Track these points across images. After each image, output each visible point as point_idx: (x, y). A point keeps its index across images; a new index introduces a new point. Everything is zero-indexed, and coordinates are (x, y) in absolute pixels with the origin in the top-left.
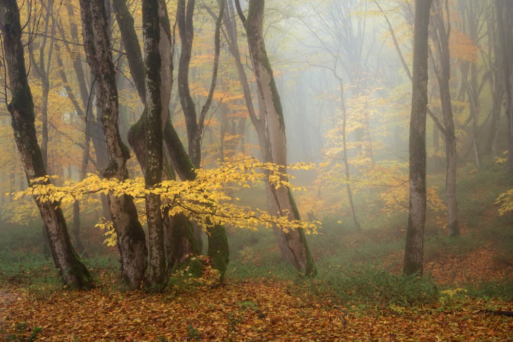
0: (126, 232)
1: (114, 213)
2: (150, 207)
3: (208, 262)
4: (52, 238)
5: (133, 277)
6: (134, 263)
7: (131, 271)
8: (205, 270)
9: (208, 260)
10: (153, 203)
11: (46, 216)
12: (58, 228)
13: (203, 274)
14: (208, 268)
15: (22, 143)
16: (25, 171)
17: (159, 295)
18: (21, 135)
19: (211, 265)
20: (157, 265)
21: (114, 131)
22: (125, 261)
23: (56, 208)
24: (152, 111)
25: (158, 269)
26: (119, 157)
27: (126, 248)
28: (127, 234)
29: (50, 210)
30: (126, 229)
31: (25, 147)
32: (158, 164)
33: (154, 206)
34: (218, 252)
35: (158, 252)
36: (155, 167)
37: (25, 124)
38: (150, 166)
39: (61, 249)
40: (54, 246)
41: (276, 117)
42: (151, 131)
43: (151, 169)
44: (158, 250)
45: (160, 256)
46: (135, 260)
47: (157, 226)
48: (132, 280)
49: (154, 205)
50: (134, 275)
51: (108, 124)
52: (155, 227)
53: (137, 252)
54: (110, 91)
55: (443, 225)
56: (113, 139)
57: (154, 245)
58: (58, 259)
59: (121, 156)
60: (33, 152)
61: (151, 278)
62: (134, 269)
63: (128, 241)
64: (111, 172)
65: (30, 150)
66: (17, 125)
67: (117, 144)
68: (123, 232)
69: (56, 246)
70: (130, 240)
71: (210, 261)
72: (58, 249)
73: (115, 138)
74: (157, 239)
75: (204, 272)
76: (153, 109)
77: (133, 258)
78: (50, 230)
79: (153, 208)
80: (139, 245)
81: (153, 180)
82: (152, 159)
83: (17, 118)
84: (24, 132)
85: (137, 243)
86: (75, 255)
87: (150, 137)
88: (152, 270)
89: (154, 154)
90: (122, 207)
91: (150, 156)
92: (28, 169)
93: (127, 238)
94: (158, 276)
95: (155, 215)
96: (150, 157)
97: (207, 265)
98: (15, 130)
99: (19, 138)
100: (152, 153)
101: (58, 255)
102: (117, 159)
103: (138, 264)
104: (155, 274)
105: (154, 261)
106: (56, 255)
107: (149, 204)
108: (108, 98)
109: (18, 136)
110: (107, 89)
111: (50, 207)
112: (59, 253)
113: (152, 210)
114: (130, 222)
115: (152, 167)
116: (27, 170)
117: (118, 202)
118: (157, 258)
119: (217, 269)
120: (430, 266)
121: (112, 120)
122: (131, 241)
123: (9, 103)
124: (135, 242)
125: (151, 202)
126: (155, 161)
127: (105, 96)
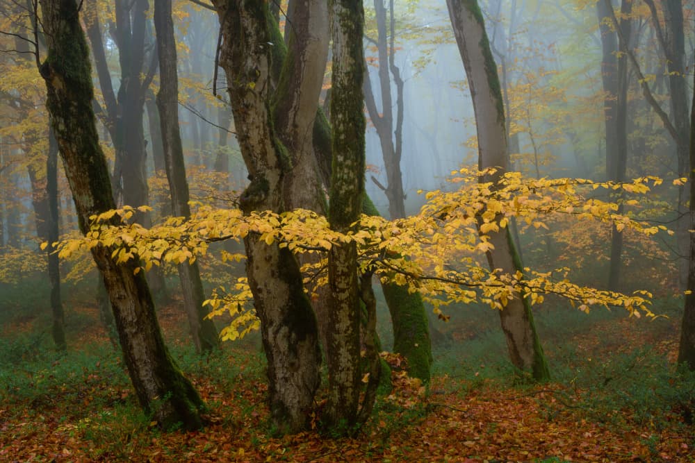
0: (281, 317)
1: (259, 282)
2: (340, 269)
3: (399, 364)
4: (127, 330)
5: (296, 405)
6: (297, 378)
7: (291, 395)
8: (396, 379)
9: (399, 362)
10: (345, 261)
11: (116, 288)
12: (139, 310)
13: (395, 387)
14: (401, 376)
15: (70, 142)
16: (74, 199)
17: (352, 443)
18: (67, 125)
19: (406, 370)
20: (348, 384)
21: (263, 116)
22: (280, 375)
23: (137, 270)
24: (348, 74)
25: (350, 390)
26: (271, 168)
27: (282, 350)
28: (285, 322)
29: (124, 274)
30: (282, 312)
31: (74, 150)
32: (356, 181)
33: (348, 267)
34: (416, 345)
35: (350, 358)
36: (352, 187)
37: (75, 104)
38: (342, 185)
39: (144, 351)
40: (131, 346)
41: (492, 101)
42: (344, 114)
43: (342, 192)
44: (351, 354)
45: (354, 365)
46: (300, 372)
47: (350, 307)
48: (294, 412)
49: (346, 264)
50: (299, 402)
51: (252, 102)
52: (347, 308)
53: (305, 358)
54: (258, 33)
55: (661, 280)
56: (262, 132)
57: (343, 343)
58: (138, 372)
59: (276, 168)
60: (91, 159)
61: (333, 409)
62: (297, 390)
63: (288, 337)
64: (257, 198)
65: (85, 156)
66: (60, 105)
67: (268, 142)
68: (276, 317)
69: (134, 346)
70: (290, 332)
71: (403, 363)
72: (140, 351)
73: (264, 130)
74: (349, 332)
75: (395, 384)
76: (349, 69)
77: (297, 370)
78: (124, 314)
79: (346, 270)
80: (307, 343)
81: (346, 215)
82: (346, 171)
83: (60, 90)
84: (73, 121)
85: (305, 339)
86: (171, 361)
87: (341, 127)
88: (336, 392)
89: (349, 162)
90: (273, 268)
91: (341, 165)
92: (80, 194)
93: (284, 330)
94: (348, 404)
95: (348, 284)
96: (341, 169)
97: (399, 370)
98: (55, 116)
99: (62, 132)
100: (345, 159)
101: (138, 363)
102: (268, 171)
103: (306, 380)
104: (343, 400)
105: (343, 375)
106: (134, 361)
107: (337, 263)
108: (253, 48)
109: (62, 127)
110: (251, 30)
111: (122, 269)
112: (140, 360)
113: (343, 273)
114: (289, 298)
115: (345, 187)
116: (77, 196)
117: (268, 259)
118: (348, 369)
119: (419, 377)
120: (664, 347)
121: (260, 93)
122: (293, 335)
123: (42, 61)
124: (301, 337)
125: (342, 258)
126: (351, 175)
127: (247, 42)
